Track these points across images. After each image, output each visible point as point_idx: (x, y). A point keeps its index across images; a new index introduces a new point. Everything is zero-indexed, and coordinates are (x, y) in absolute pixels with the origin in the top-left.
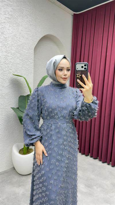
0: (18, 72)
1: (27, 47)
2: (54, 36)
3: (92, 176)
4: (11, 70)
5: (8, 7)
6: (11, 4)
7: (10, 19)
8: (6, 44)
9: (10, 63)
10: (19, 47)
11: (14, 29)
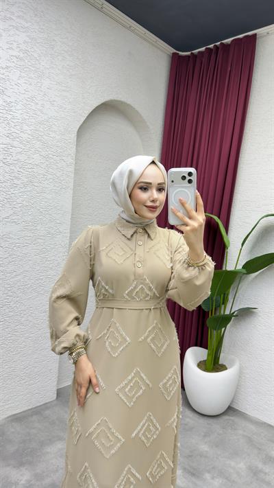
1: (59, 127)
2: (128, 105)
4: (16, 178)
5: (17, 32)
6: (26, 25)
7: (21, 59)
8: (9, 117)
9: (16, 162)
10: (40, 127)
11: (31, 84)
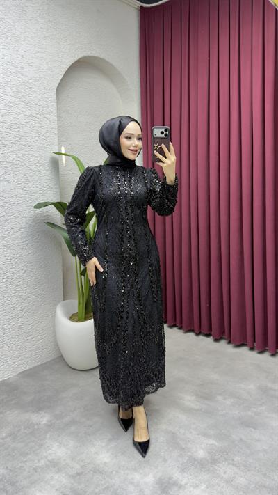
0: (23, 143)
2: (103, 60)
3: (214, 376)
4: (6, 139)
10: (21, 88)
11: (9, 49)
